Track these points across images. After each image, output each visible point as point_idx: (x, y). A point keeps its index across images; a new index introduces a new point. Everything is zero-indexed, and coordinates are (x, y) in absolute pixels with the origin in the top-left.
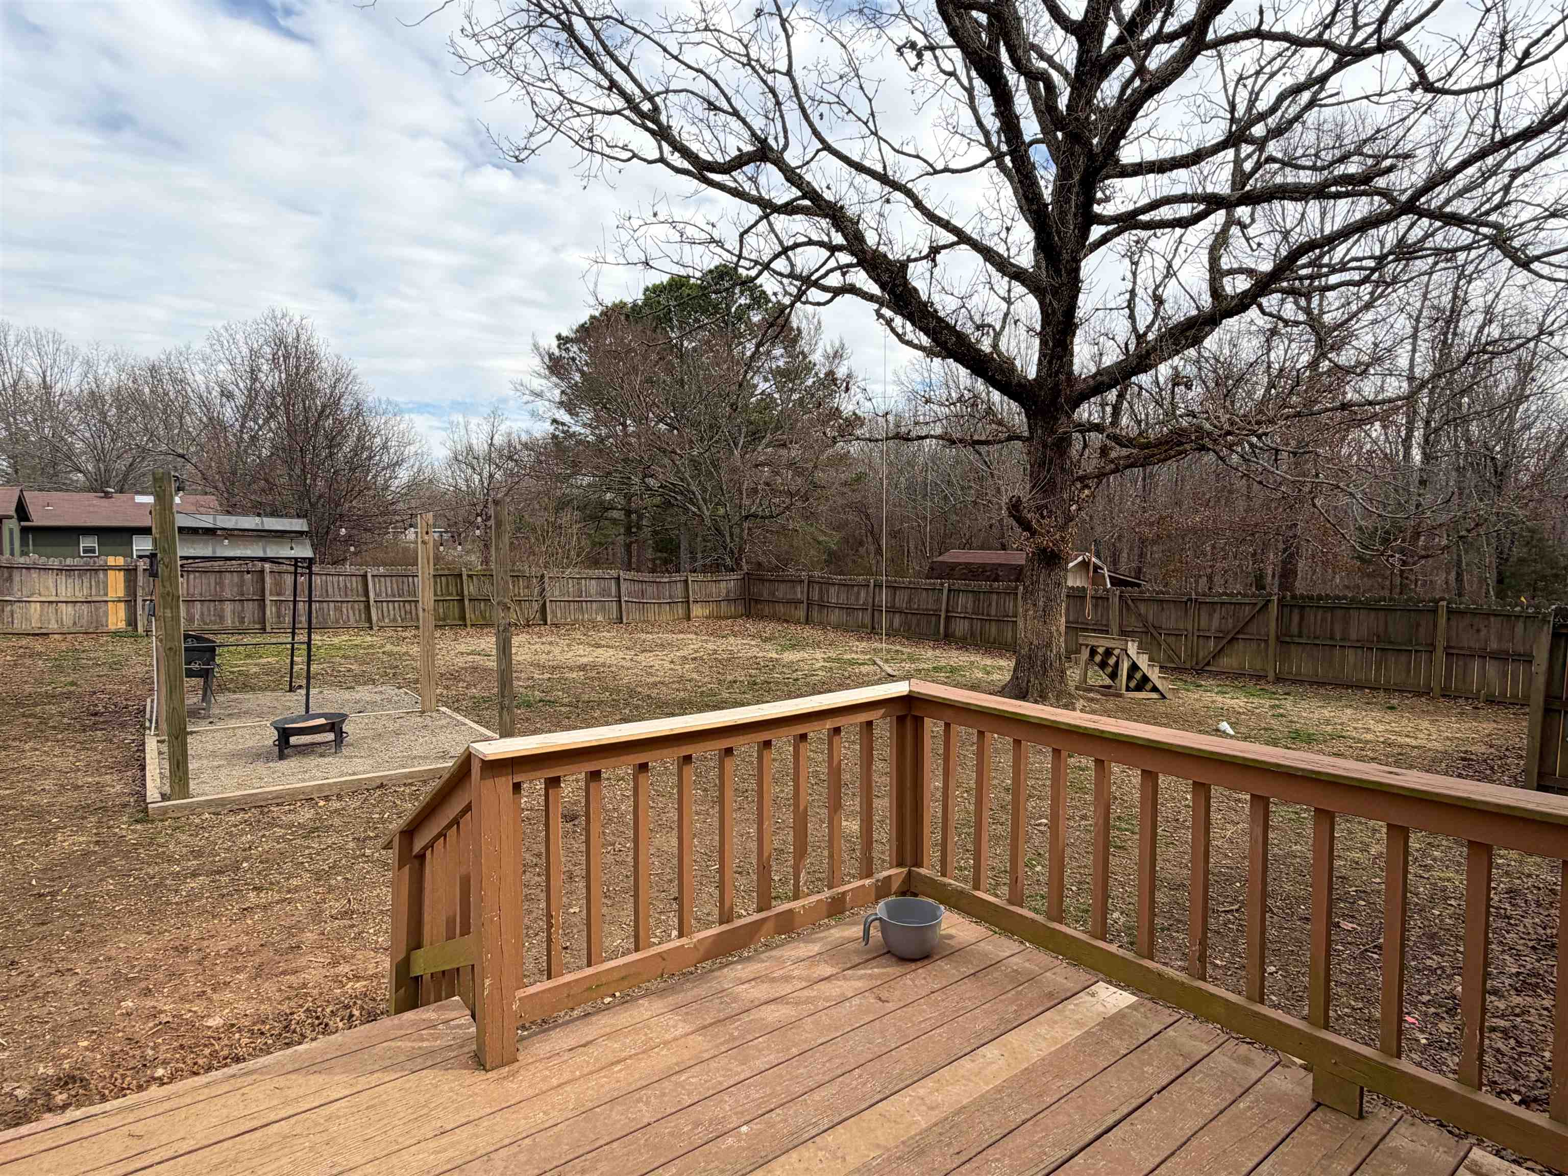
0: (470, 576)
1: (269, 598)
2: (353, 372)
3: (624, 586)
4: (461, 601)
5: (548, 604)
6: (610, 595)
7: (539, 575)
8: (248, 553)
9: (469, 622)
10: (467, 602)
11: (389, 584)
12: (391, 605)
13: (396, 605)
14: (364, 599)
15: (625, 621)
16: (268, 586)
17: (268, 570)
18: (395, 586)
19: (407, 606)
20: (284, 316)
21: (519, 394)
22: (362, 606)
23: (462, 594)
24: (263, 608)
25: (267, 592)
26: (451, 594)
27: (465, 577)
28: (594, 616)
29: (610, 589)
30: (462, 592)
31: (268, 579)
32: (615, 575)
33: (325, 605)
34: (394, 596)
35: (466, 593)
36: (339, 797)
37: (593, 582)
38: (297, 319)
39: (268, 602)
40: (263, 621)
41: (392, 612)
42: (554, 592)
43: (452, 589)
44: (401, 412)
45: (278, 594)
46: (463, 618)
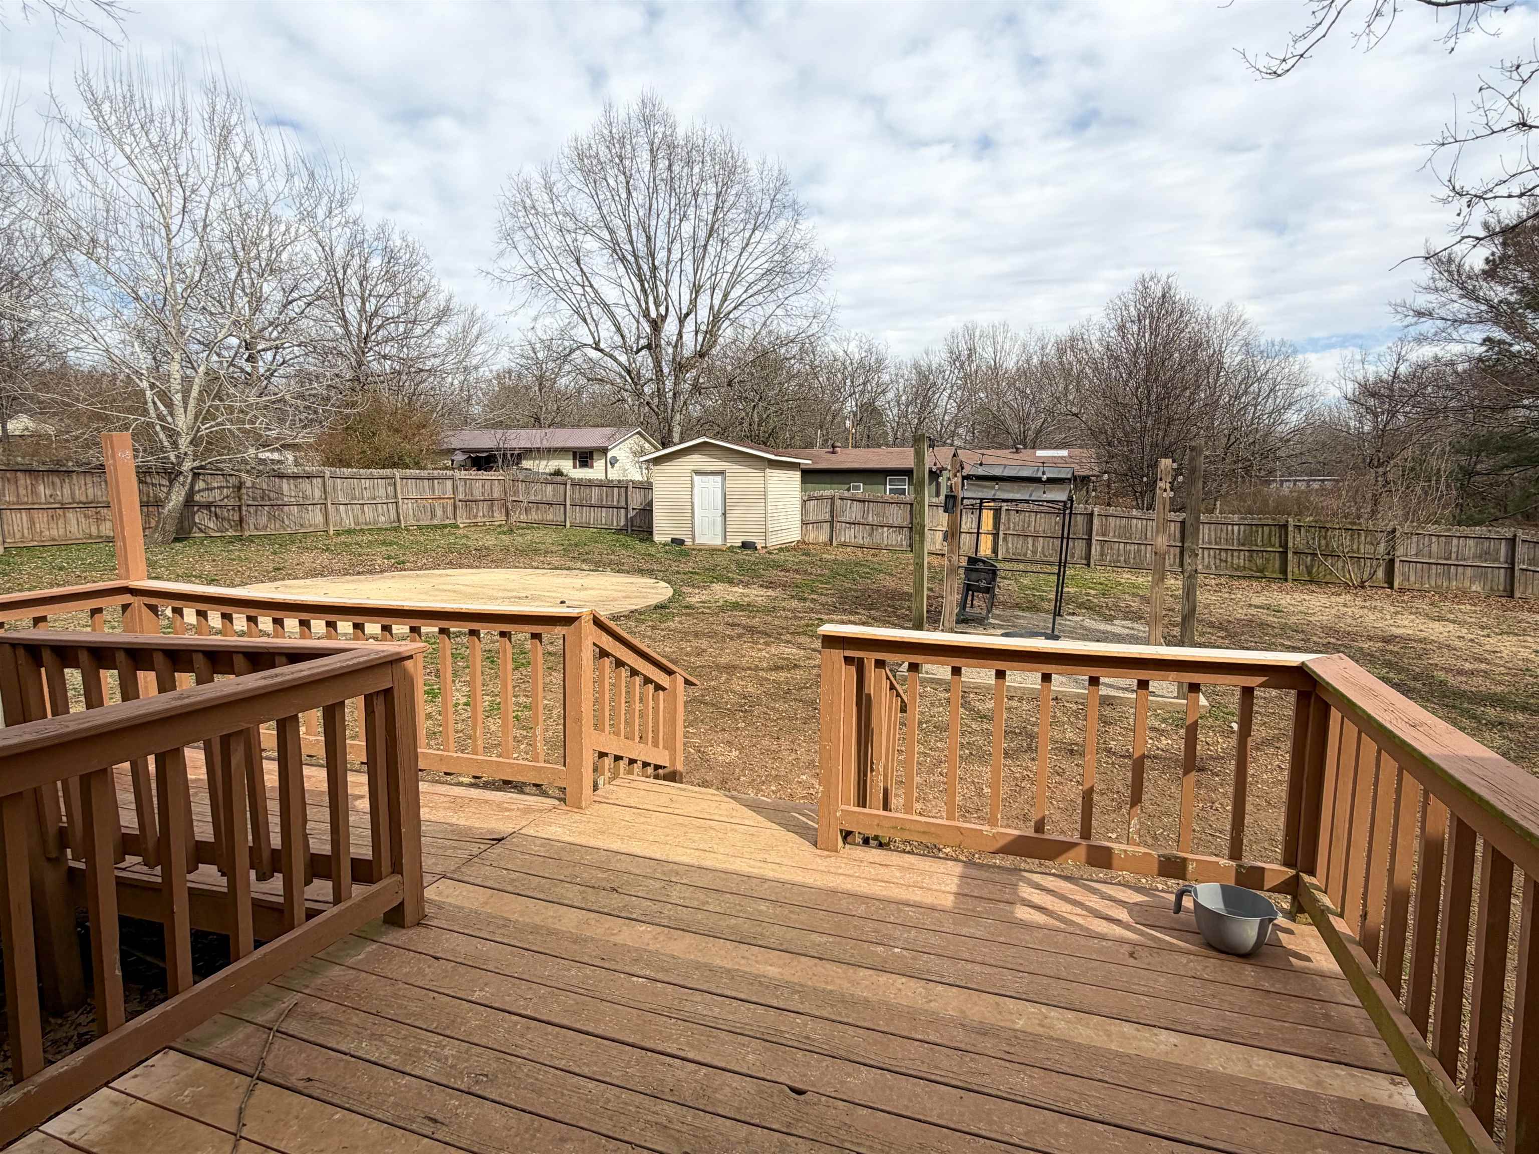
0: (1298, 527)
1: (1095, 537)
2: (1243, 319)
3: (1521, 550)
4: (1284, 554)
5: (1397, 565)
6: (1497, 560)
7: (1389, 528)
8: (1018, 496)
9: (1290, 576)
10: (1290, 555)
11: (1206, 531)
12: (1206, 552)
13: (1212, 552)
14: (1180, 544)
15: (1517, 594)
16: (1095, 528)
17: (1096, 513)
18: (1213, 534)
19: (1223, 554)
20: (1152, 278)
21: (1399, 316)
22: (1178, 550)
23: (1285, 546)
24: (1089, 545)
25: (1094, 533)
26: (1273, 546)
27: (1290, 528)
28: (1467, 583)
29: (1498, 551)
30: (1287, 544)
31: (1096, 521)
32: (1509, 535)
33: (1143, 547)
34: (1210, 543)
35: (1290, 544)
36: (1021, 700)
37: (1471, 542)
38: (1164, 279)
39: (1094, 542)
40: (1088, 557)
41: (1206, 560)
42: (1406, 549)
43: (1276, 540)
44: (1295, 352)
45: (1104, 535)
46: (1284, 571)
